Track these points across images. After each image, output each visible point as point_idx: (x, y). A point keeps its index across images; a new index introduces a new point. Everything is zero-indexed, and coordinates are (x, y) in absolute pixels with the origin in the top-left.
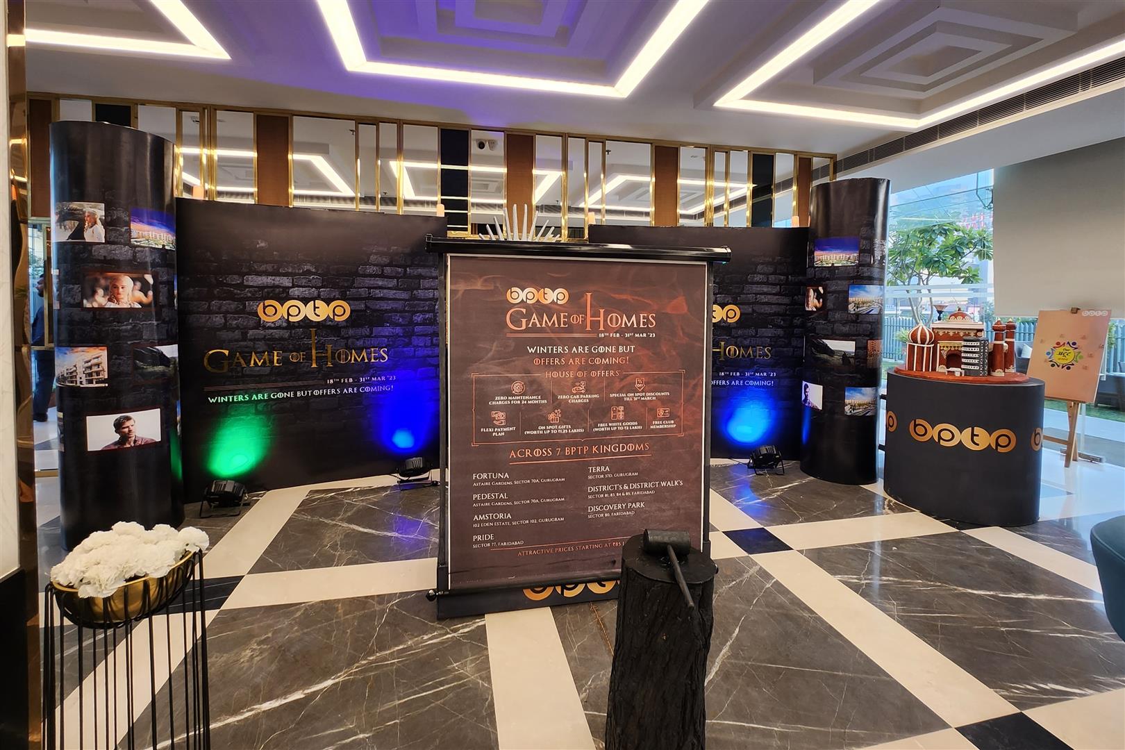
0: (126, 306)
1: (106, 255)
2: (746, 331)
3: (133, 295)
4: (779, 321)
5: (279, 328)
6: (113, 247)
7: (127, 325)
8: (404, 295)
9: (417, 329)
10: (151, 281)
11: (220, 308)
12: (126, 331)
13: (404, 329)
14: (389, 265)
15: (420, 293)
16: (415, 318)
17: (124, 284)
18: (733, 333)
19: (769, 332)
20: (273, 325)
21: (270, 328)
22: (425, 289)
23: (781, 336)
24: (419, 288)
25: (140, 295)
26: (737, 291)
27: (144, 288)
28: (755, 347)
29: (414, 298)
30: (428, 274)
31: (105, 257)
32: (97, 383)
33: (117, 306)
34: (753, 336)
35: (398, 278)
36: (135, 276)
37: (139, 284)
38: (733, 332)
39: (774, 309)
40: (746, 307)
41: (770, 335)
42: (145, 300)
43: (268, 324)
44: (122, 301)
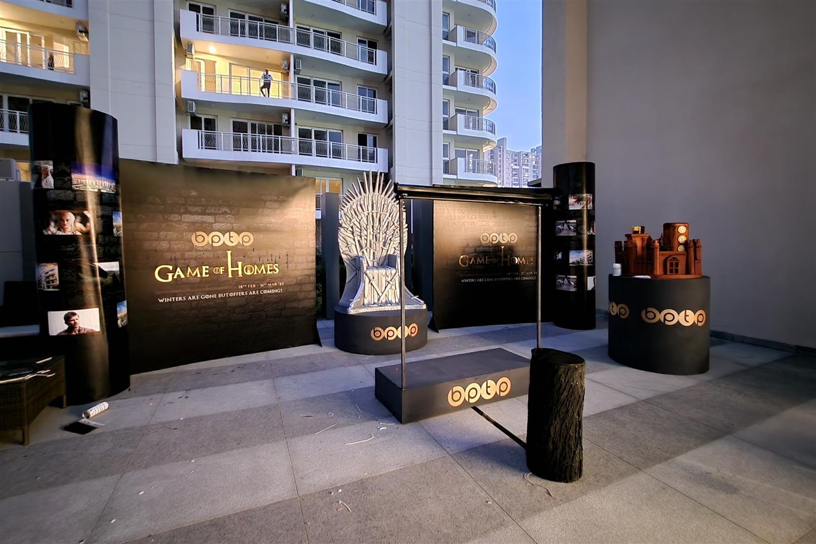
1: (55, 197)
3: (75, 225)
5: (206, 250)
6: (59, 191)
7: (71, 247)
11: (166, 236)
20: (202, 249)
21: (199, 251)
25: (80, 226)
27: (84, 220)
31: (54, 199)
32: (53, 288)
42: (84, 229)
43: (199, 248)
44: (67, 230)
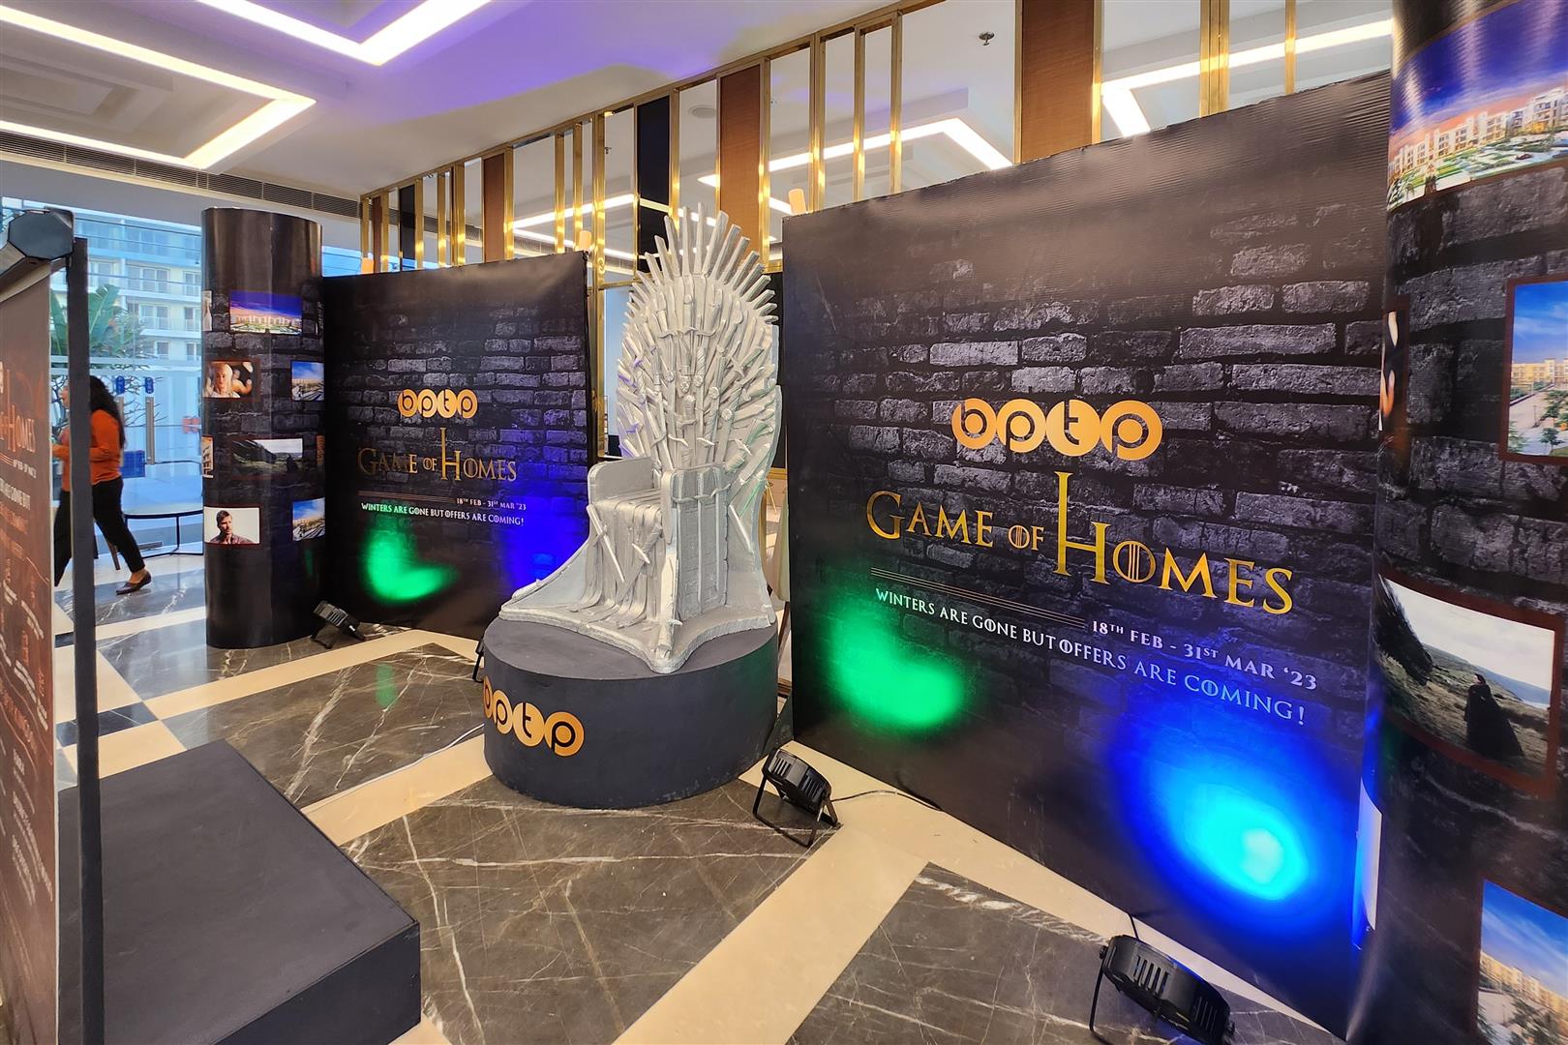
0: (226, 396)
2: (1189, 498)
3: (232, 384)
4: (1335, 467)
8: (532, 381)
9: (551, 434)
10: (250, 369)
12: (226, 422)
13: (534, 434)
14: (515, 336)
15: (552, 378)
16: (546, 417)
17: (225, 372)
18: (1137, 497)
19: (1287, 508)
22: (558, 371)
23: (1342, 529)
24: (549, 371)
25: (239, 384)
26: (1151, 352)
27: (244, 376)
28: (1221, 560)
29: (544, 386)
30: (560, 348)
33: (220, 396)
34: (1210, 517)
35: (525, 356)
36: (234, 363)
37: (238, 372)
38: (1139, 494)
39: (1307, 418)
40: (1184, 408)
41: (1289, 521)
42: (243, 389)
44: (225, 390)
